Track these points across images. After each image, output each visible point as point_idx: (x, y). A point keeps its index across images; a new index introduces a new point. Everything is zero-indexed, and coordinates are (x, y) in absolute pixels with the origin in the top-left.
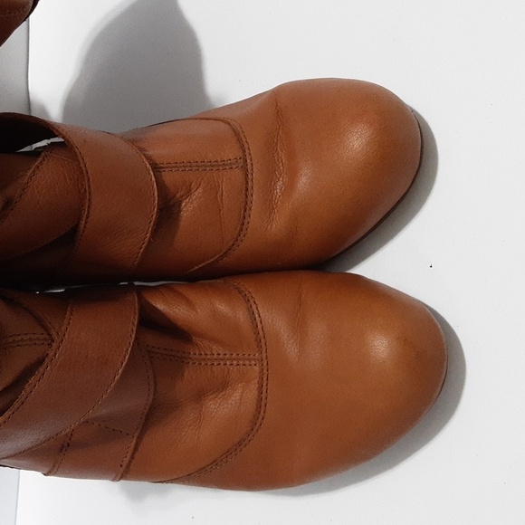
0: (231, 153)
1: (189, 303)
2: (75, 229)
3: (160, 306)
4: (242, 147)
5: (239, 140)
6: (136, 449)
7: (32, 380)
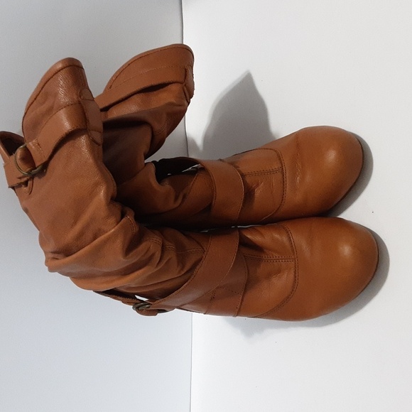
0: (276, 166)
1: (261, 234)
2: (211, 204)
3: (249, 236)
4: (281, 163)
5: (280, 159)
6: (242, 300)
7: (198, 267)
